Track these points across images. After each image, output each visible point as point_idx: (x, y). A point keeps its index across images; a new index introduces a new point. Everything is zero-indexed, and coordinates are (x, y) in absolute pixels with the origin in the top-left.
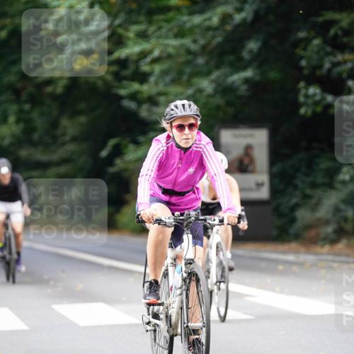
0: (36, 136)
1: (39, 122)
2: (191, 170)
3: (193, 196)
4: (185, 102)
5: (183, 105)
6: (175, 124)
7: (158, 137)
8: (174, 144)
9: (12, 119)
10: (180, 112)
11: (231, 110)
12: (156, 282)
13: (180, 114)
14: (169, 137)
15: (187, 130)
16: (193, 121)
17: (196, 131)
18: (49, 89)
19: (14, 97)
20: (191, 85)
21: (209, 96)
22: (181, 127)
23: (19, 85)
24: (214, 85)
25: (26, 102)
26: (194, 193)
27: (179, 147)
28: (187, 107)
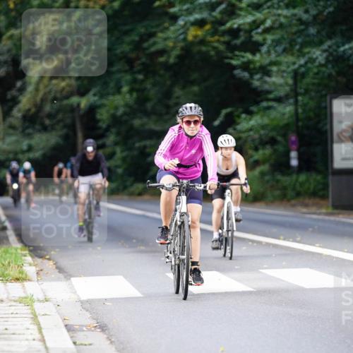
0: (149, 105)
1: (153, 92)
2: (193, 151)
3: (195, 169)
4: (193, 105)
5: (191, 108)
6: (185, 120)
7: (173, 127)
8: (184, 133)
9: (125, 89)
10: (188, 112)
11: (342, 80)
12: (166, 228)
13: (188, 114)
14: (180, 127)
15: (192, 125)
16: (197, 119)
17: (199, 125)
18: (162, 59)
19: (127, 68)
20: (303, 55)
21: (321, 65)
22: (188, 123)
23: (133, 55)
24: (325, 55)
25: (139, 72)
26: (196, 167)
27: (187, 135)
28: (193, 108)
